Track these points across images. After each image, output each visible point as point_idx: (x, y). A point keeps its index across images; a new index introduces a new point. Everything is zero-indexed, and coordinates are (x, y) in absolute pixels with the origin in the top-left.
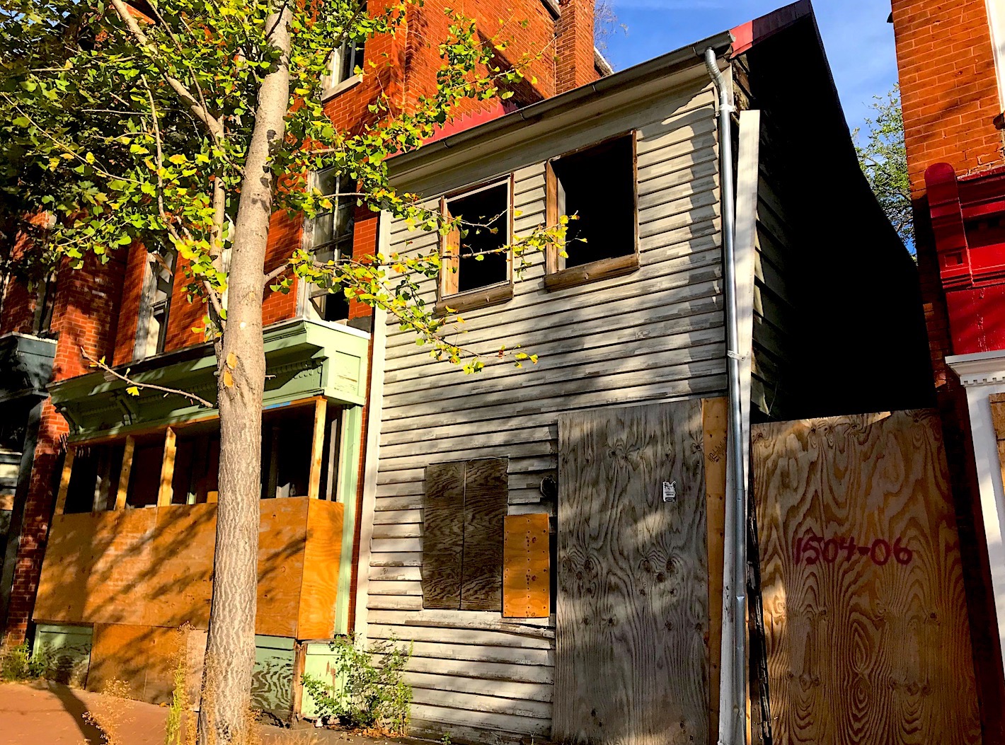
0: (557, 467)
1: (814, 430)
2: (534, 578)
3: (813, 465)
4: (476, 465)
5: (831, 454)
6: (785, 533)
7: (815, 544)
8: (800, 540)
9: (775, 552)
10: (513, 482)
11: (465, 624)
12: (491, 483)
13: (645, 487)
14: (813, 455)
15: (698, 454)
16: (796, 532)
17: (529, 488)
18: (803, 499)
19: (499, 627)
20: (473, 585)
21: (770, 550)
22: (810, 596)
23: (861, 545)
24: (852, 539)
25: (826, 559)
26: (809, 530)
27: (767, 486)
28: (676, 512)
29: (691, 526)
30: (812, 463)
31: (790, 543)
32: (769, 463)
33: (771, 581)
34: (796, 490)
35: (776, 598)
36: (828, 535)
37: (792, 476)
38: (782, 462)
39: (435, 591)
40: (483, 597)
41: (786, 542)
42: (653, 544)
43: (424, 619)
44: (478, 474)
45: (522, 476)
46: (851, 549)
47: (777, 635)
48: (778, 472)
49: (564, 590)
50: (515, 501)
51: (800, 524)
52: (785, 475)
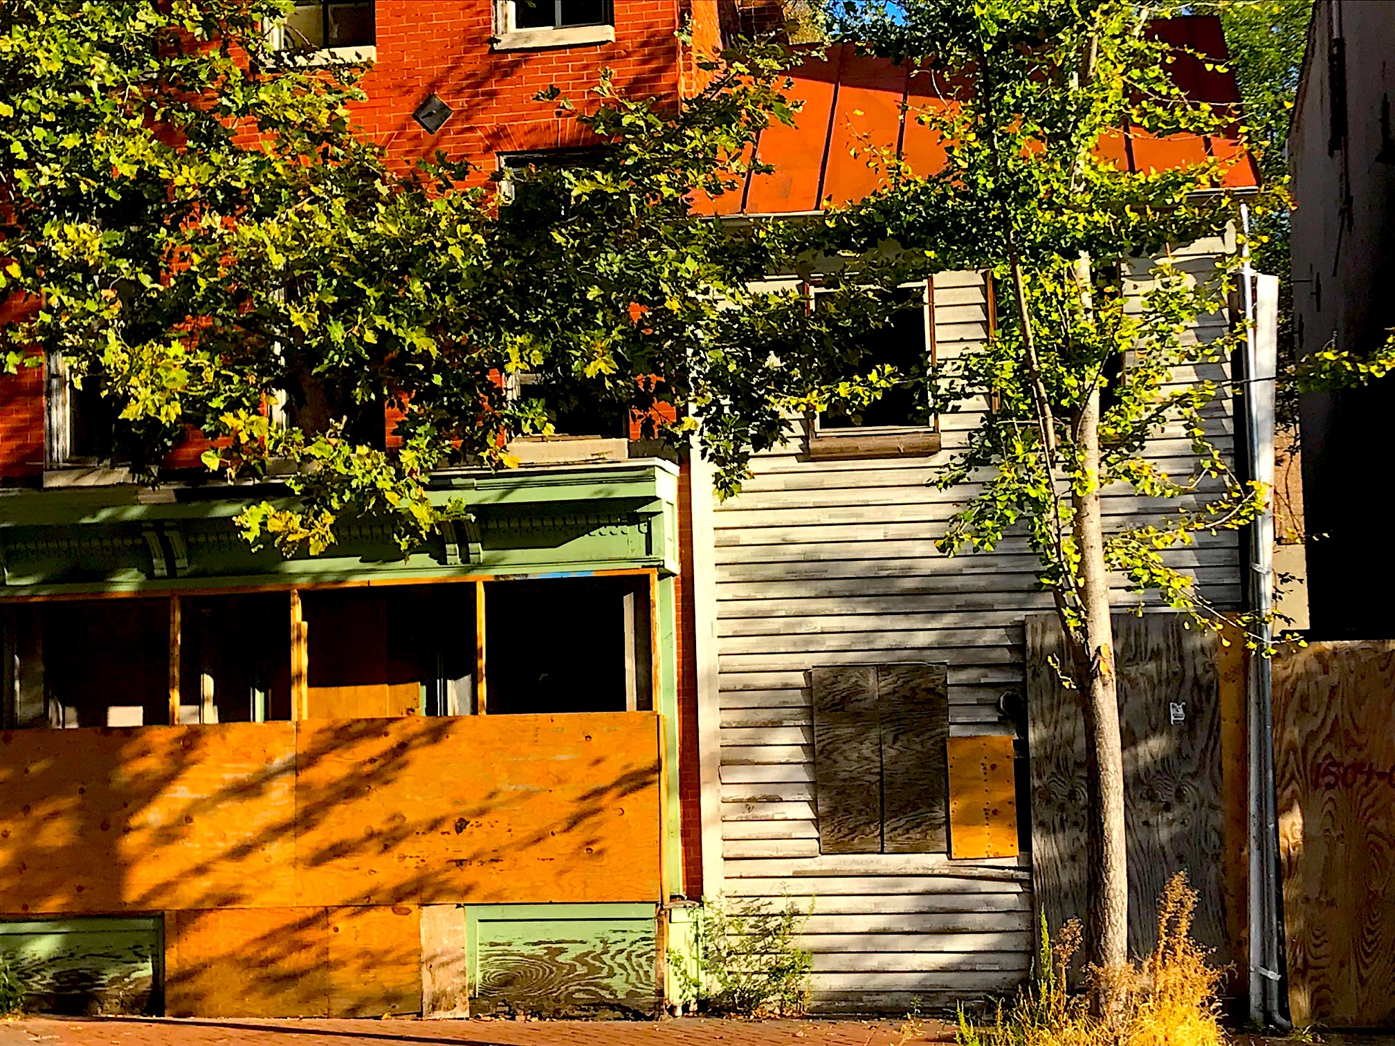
0: (1025, 680)
1: (1335, 654)
2: (995, 812)
3: (1333, 690)
4: (894, 673)
5: (1352, 680)
6: (1304, 758)
7: (1333, 769)
8: (1320, 765)
9: (1293, 777)
10: (954, 696)
11: (892, 870)
12: (921, 696)
13: (1147, 708)
14: (1334, 678)
15: (1211, 674)
16: (1315, 757)
17: (981, 704)
18: (1323, 723)
19: (946, 872)
20: (902, 822)
21: (1288, 775)
22: (1329, 820)
23: (1380, 770)
24: (1371, 764)
25: (1346, 785)
26: (1329, 756)
27: (1285, 709)
28: (1186, 736)
29: (1204, 752)
30: (1333, 687)
31: (1308, 768)
32: (1288, 685)
33: (1289, 808)
34: (1315, 714)
35: (1293, 824)
36: (1348, 760)
37: (1311, 700)
38: (1301, 686)
39: (839, 831)
40: (918, 836)
41: (1305, 768)
42: (1158, 772)
43: (824, 868)
44: (899, 683)
45: (970, 689)
46: (1370, 774)
47: (1294, 859)
48: (1297, 695)
49: (1042, 824)
50: (959, 720)
51: (1319, 750)
52: (1304, 699)
